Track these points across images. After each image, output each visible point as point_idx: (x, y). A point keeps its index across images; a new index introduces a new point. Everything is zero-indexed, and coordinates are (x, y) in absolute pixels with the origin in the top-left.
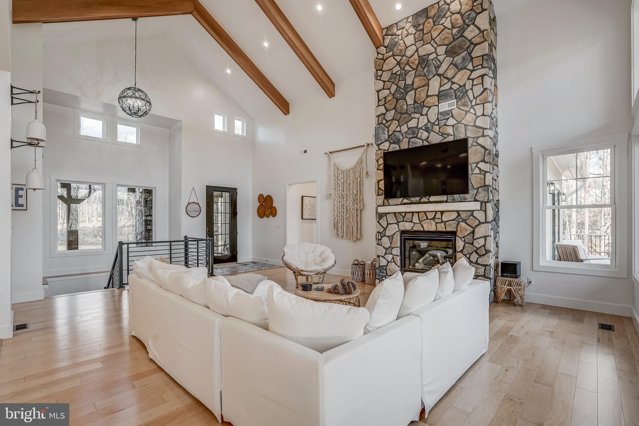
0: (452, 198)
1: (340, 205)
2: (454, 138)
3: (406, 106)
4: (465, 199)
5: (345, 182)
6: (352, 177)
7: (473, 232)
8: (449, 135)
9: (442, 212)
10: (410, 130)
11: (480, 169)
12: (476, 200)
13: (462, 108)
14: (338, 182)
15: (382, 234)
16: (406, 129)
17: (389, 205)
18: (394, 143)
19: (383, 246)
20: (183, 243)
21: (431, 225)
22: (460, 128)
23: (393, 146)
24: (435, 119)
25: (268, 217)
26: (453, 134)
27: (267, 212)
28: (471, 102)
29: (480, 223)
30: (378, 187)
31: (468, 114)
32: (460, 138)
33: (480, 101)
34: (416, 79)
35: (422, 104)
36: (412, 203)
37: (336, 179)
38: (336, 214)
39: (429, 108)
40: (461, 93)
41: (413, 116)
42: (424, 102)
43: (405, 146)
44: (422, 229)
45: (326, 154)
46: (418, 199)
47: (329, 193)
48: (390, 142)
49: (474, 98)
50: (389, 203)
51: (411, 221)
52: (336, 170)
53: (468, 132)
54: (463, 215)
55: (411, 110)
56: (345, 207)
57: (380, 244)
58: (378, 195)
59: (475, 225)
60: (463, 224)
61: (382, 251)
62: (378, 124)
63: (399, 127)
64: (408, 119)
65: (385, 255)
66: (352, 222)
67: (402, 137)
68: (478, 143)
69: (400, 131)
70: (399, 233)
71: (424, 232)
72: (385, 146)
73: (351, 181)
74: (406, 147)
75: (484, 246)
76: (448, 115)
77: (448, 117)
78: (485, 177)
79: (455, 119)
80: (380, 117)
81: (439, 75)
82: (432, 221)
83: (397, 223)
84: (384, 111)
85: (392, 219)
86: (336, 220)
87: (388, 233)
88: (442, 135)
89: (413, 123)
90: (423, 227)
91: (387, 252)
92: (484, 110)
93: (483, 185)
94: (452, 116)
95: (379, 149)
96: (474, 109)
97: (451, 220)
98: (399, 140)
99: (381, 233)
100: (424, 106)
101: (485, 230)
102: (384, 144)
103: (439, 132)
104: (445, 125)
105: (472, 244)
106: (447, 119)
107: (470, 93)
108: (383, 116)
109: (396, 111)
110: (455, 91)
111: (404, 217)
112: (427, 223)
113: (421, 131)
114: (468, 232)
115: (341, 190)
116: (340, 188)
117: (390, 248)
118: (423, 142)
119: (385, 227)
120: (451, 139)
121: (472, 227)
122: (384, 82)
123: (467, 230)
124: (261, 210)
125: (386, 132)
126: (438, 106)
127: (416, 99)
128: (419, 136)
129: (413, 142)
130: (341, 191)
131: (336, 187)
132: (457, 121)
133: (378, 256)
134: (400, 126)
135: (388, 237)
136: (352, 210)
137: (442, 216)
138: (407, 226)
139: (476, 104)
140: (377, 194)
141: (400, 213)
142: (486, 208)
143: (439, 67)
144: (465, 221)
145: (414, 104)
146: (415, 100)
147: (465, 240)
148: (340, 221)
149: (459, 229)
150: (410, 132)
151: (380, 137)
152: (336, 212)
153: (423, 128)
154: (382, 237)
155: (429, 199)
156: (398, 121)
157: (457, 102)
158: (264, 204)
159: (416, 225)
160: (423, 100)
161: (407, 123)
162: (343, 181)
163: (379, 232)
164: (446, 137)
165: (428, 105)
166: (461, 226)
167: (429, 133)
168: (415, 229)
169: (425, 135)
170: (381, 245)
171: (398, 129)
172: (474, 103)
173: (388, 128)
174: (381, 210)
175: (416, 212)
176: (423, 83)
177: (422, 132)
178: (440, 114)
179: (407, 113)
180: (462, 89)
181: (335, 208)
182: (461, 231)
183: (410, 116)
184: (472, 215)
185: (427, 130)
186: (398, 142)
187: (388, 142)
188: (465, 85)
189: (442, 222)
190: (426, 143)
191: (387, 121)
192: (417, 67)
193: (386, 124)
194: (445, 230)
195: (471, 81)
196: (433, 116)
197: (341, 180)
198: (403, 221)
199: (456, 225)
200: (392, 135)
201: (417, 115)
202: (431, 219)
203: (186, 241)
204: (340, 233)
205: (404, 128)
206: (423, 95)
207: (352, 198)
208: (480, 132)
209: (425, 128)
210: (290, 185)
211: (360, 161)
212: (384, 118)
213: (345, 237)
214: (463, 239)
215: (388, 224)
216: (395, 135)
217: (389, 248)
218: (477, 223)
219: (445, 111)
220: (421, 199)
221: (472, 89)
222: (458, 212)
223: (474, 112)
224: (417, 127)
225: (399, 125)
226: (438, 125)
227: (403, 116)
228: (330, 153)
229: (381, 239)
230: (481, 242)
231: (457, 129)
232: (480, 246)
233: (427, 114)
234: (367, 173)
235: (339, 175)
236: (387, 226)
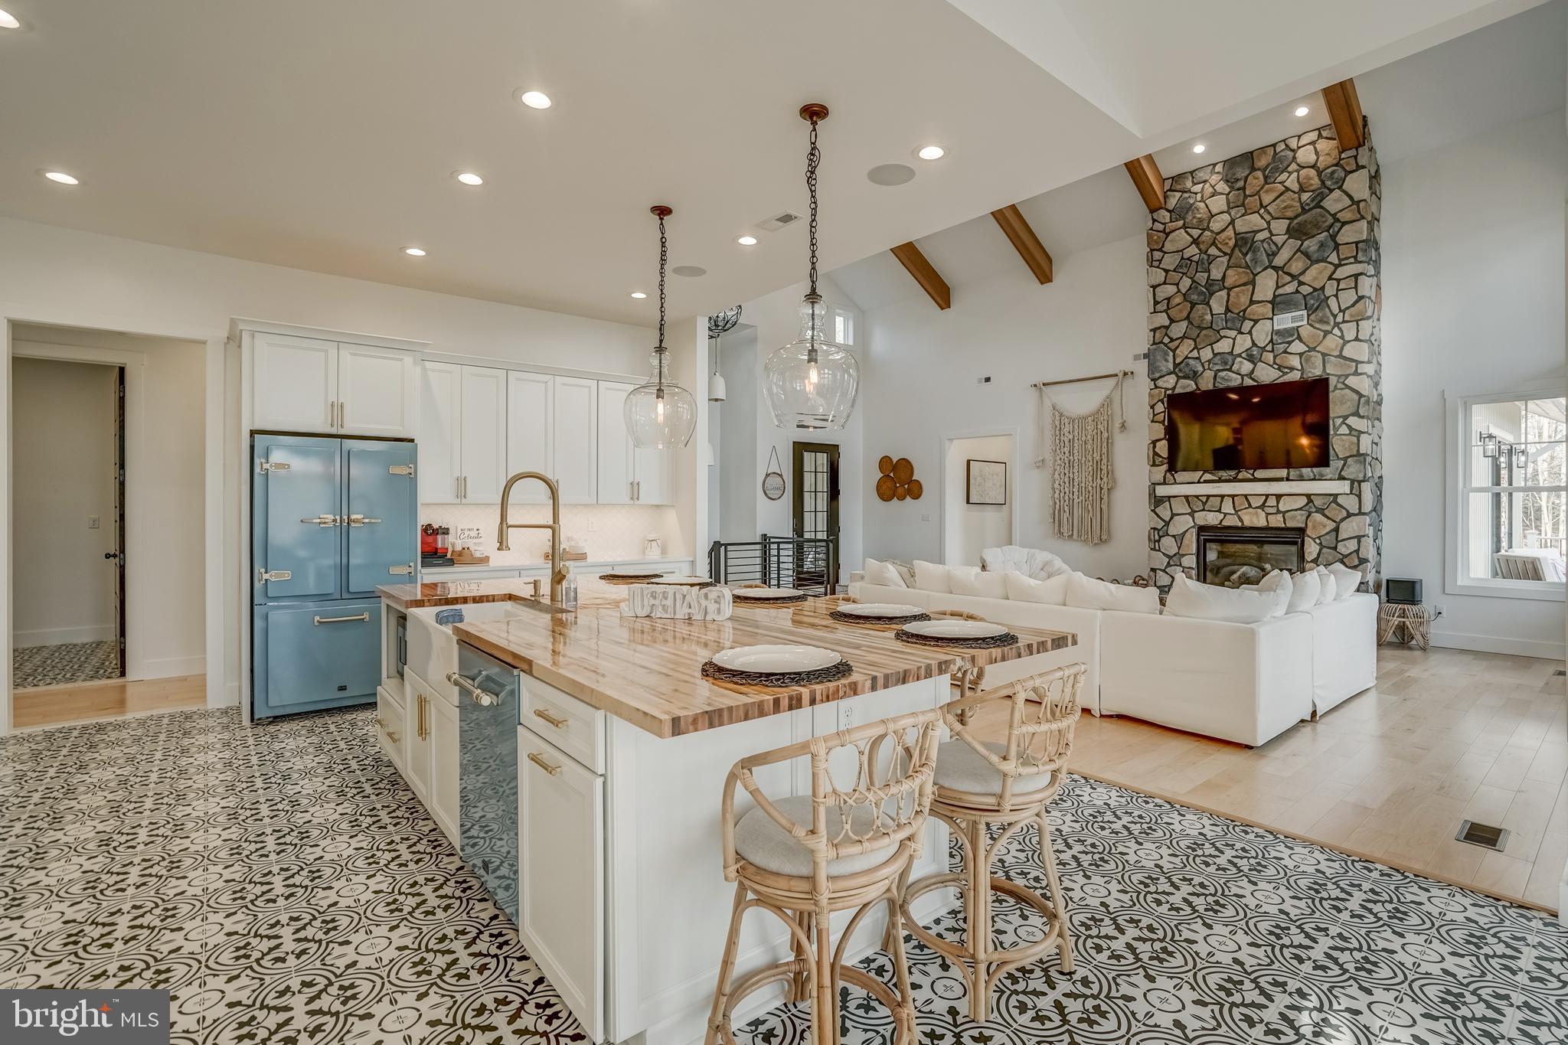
0: (1298, 473)
1: (1067, 480)
2: (1302, 374)
3: (1209, 315)
4: (1322, 475)
5: (1076, 438)
6: (1090, 431)
7: (1337, 530)
8: (1292, 369)
9: (1279, 497)
10: (1218, 357)
11: (1349, 426)
12: (1341, 478)
13: (1317, 326)
14: (1062, 438)
15: (1161, 533)
16: (1210, 355)
17: (1175, 483)
18: (1186, 377)
19: (1162, 552)
20: (758, 547)
21: (1258, 517)
22: (1313, 359)
23: (1183, 382)
24: (1267, 342)
25: (902, 498)
26: (1300, 368)
27: (900, 491)
28: (1335, 316)
29: (1349, 515)
30: (1154, 451)
31: (1329, 336)
32: (1314, 377)
33: (1351, 316)
34: (1230, 272)
35: (1241, 314)
36: (1220, 481)
37: (1058, 432)
38: (1056, 495)
39: (1256, 322)
40: (1317, 300)
41: (1222, 333)
42: (1244, 311)
43: (1207, 383)
44: (1240, 524)
45: (1035, 385)
46: (1233, 473)
47: (1041, 458)
48: (1177, 376)
49: (1340, 311)
50: (1175, 479)
51: (1219, 511)
52: (1058, 418)
53: (1328, 366)
54: (1318, 502)
55: (1220, 324)
56: (1076, 484)
57: (1157, 548)
58: (1154, 465)
59: (1340, 517)
60: (1318, 517)
61: (1160, 561)
62: (1154, 343)
63: (1196, 351)
64: (1213, 339)
65: (1166, 567)
66: (1091, 510)
67: (1201, 369)
68: (1346, 385)
69: (1198, 358)
70: (1194, 531)
71: (1243, 528)
72: (1167, 381)
73: (1089, 437)
74: (1211, 387)
75: (1357, 551)
76: (1293, 335)
77: (1291, 339)
78: (1359, 441)
79: (1304, 343)
80: (1158, 332)
81: (1276, 269)
82: (1259, 511)
83: (1192, 514)
84: (1167, 322)
85: (1180, 507)
86: (1057, 506)
87: (1172, 530)
88: (1279, 369)
89: (1223, 346)
90: (1241, 520)
91: (1171, 563)
92: (1358, 331)
93: (1355, 453)
94: (1299, 338)
95: (1156, 387)
96: (1340, 329)
97: (1296, 510)
98: (1195, 373)
99: (1159, 530)
100: (1245, 318)
101: (1358, 527)
102: (1165, 378)
103: (1275, 363)
104: (1285, 352)
105: (1335, 548)
106: (1290, 343)
107: (1332, 302)
108: (1164, 330)
109: (1190, 323)
110: (1304, 296)
111: (1204, 504)
112: (1250, 513)
113: (1239, 359)
114: (1328, 529)
115: (1067, 452)
116: (1066, 450)
117: (1178, 556)
118: (1243, 380)
119: (1167, 519)
120: (1295, 376)
121: (1335, 522)
122: (1166, 271)
123: (1325, 526)
124: (885, 487)
125: (1170, 358)
126: (1272, 319)
127: (1230, 306)
128: (1235, 367)
129: (1223, 378)
130: (1067, 454)
131: (1058, 447)
132: (1308, 346)
133: (1153, 570)
134: (1198, 350)
135: (1174, 536)
136: (1090, 489)
137: (1278, 503)
138: (1212, 519)
139: (1344, 322)
140: (1151, 463)
141: (1197, 497)
142: (1360, 491)
143: (1274, 254)
144: (1321, 511)
145: (1226, 314)
146: (1227, 307)
147: (1321, 543)
148: (1066, 508)
149: (1310, 524)
150: (1217, 360)
151: (1158, 367)
152: (1057, 492)
153: (1244, 355)
154: (1160, 537)
155: (1253, 475)
156: (1195, 340)
157: (1309, 316)
158: (892, 475)
159: (1228, 517)
160: (1242, 308)
161: (1211, 345)
162: (1071, 437)
163: (1155, 529)
164: (1287, 373)
165: (1252, 317)
166: (1315, 520)
167: (1255, 365)
168: (1225, 523)
169: (1247, 367)
170: (1159, 550)
171: (1195, 354)
172: (1339, 319)
173: (1174, 351)
174: (1161, 491)
175: (1228, 496)
176: (1245, 280)
177: (1240, 362)
178: (1276, 334)
179: (1211, 327)
180: (1319, 295)
181: (1056, 486)
182: (1314, 527)
183: (1218, 332)
184: (1335, 501)
185: (1251, 358)
186: (1195, 376)
187: (1173, 376)
188: (1323, 288)
189: (1279, 512)
190: (1248, 382)
191: (1172, 340)
192: (1233, 250)
193: (1170, 345)
194: (1283, 525)
195: (1335, 283)
196: (1263, 336)
197: (1067, 434)
198: (1203, 510)
199: (1304, 518)
200: (1183, 365)
201: (1233, 333)
202: (1256, 508)
203: (765, 541)
204: (1065, 529)
205: (1206, 354)
206: (1244, 300)
207: (1090, 468)
208: (1349, 367)
209: (1247, 355)
210: (951, 440)
211: (1108, 401)
212: (1166, 334)
213: (1075, 536)
214: (1318, 541)
215: (1173, 515)
216: (1188, 364)
217: (1175, 555)
218: (1345, 514)
219: (1285, 329)
220: (1237, 474)
221: (1336, 296)
222: (1308, 496)
223: (1339, 334)
224: (1231, 353)
225: (1196, 347)
226: (1273, 351)
227: (1204, 332)
228: (1044, 384)
229: (1159, 541)
230: (1352, 545)
231: (1307, 360)
232: (1349, 552)
233: (1250, 333)
234: (1123, 426)
235: (1063, 427)
236: (1171, 518)
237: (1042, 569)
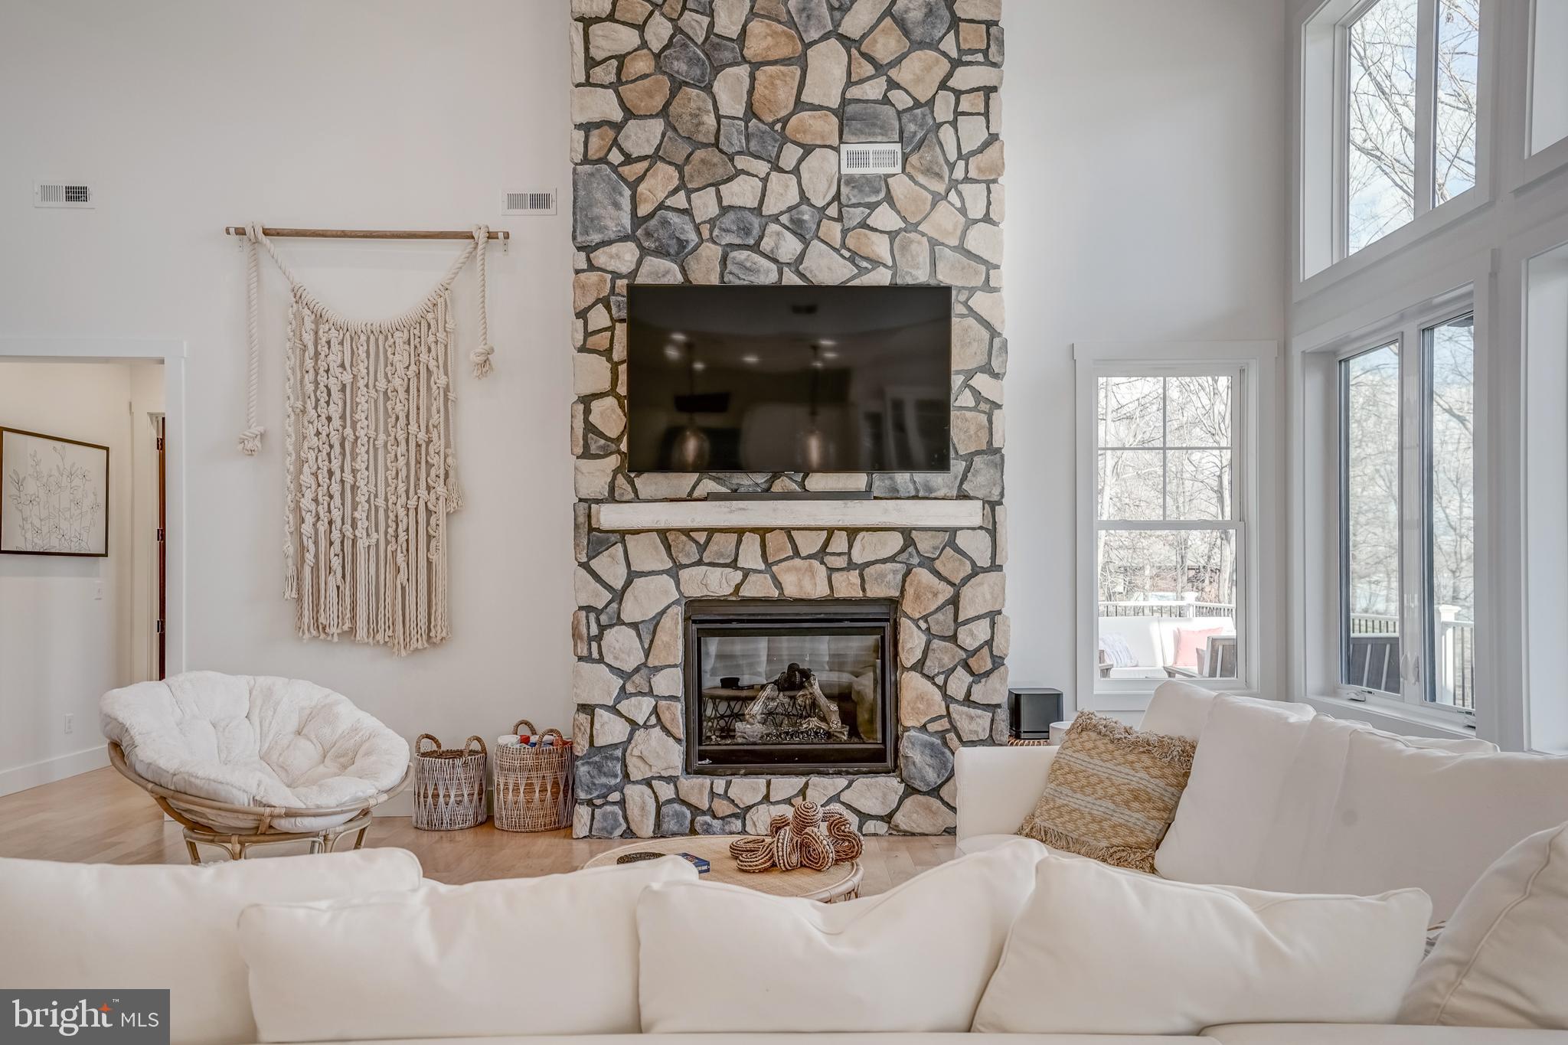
0: (888, 482)
1: (336, 488)
2: (894, 276)
3: (712, 115)
4: (929, 489)
5: (361, 383)
6: (400, 367)
7: (955, 601)
8: (876, 263)
9: (852, 532)
10: (731, 215)
11: (976, 393)
12: (963, 496)
13: (921, 179)
14: (322, 379)
15: (604, 619)
16: (713, 210)
17: (637, 499)
18: (661, 252)
19: (608, 665)
21: (813, 577)
22: (914, 246)
23: (653, 263)
24: (829, 198)
26: (890, 263)
28: (952, 167)
29: (976, 571)
30: (586, 421)
31: (942, 206)
32: (913, 283)
33: (980, 170)
34: (757, 26)
35: (778, 127)
36: (735, 495)
37: (309, 364)
38: (307, 528)
39: (808, 150)
40: (921, 126)
41: (741, 162)
42: (785, 121)
43: (708, 271)
44: (776, 594)
45: (240, 232)
46: (761, 479)
47: (260, 430)
48: (640, 246)
49: (960, 156)
50: (635, 491)
51: (733, 564)
52: (309, 324)
53: (940, 266)
54: (925, 544)
55: (735, 141)
56: (361, 499)
57: (595, 655)
58: (586, 454)
59: (962, 575)
60: (923, 575)
61: (601, 685)
62: (586, 160)
63: (682, 194)
64: (720, 173)
65: (618, 700)
66: (403, 566)
67: (693, 237)
68: (970, 309)
69: (687, 212)
70: (678, 611)
71: (782, 601)
72: (618, 256)
73: (397, 382)
74: (715, 280)
75: (989, 643)
76: (877, 192)
77: (873, 199)
78: (990, 422)
79: (898, 213)
80: (595, 134)
81: (846, 43)
82: (816, 563)
83: (674, 572)
84: (617, 115)
85: (648, 555)
86: (310, 557)
87: (632, 611)
88: (851, 260)
89: (741, 192)
90: (778, 584)
91: (630, 688)
92: (989, 203)
93: (984, 447)
94: (889, 199)
95: (592, 267)
96: (960, 194)
97: (884, 561)
98: (682, 244)
99: (599, 612)
100: (785, 139)
101: (992, 594)
102: (614, 249)
103: (844, 245)
104: (864, 225)
105: (953, 639)
106: (872, 207)
107: (947, 134)
108: (611, 134)
109: (670, 125)
110: (899, 113)
111: (702, 548)
112: (797, 569)
113: (773, 227)
114: (941, 600)
115: (336, 417)
116: (335, 411)
117: (644, 671)
118: (781, 273)
119: (618, 585)
120: (881, 277)
121: (952, 584)
123: (935, 595)
125: (626, 203)
126: (837, 150)
127: (756, 105)
128: (766, 245)
129: (741, 265)
130: (337, 422)
131: (310, 405)
132: (904, 219)
133: (587, 709)
134: (689, 192)
135: (634, 626)
136: (402, 513)
137: (850, 547)
138: (717, 583)
139: (967, 179)
140: (579, 450)
141: (687, 532)
142: (995, 523)
143: (842, 9)
144: (928, 563)
145: (746, 120)
146: (750, 105)
147: (928, 629)
148: (336, 563)
149: (910, 591)
150: (728, 220)
151: (599, 218)
152: (309, 519)
153: (784, 219)
154: (602, 628)
155: (802, 485)
156: (680, 169)
157: (905, 158)
159: (752, 577)
160: (783, 113)
161: (716, 185)
162: (347, 378)
163: (589, 609)
164: (867, 271)
165: (800, 138)
166: (919, 582)
167: (807, 244)
168: (747, 592)
169: (790, 247)
170: (601, 660)
171: (680, 200)
172: (959, 173)
173: (634, 186)
174: (610, 517)
175: (754, 530)
176: (786, 52)
177: (778, 234)
178: (848, 183)
179: (716, 145)
180: (924, 116)
181: (306, 503)
182: (918, 597)
183: (732, 160)
184: (952, 543)
185: (797, 229)
186: (680, 252)
187: (631, 245)
188: (931, 102)
189: (851, 565)
190: (791, 279)
191: (629, 159)
193: (626, 170)
194: (861, 594)
195: (952, 97)
196: (822, 186)
197: (335, 370)
198: (700, 562)
199: (899, 577)
200: (653, 222)
201: (762, 167)
202: (810, 557)
204: (330, 615)
205: (705, 205)
206: (785, 96)
207: (402, 461)
208: (976, 273)
209: (792, 220)
211: (440, 303)
212: (615, 142)
213: (362, 632)
214: (924, 626)
215: (632, 576)
216: (665, 223)
217: (637, 670)
218: (968, 569)
219: (864, 176)
220: (771, 482)
221: (954, 123)
222: (906, 532)
223: (958, 205)
224: (758, 211)
225: (682, 186)
226: (840, 219)
227: (700, 154)
228: (267, 232)
229: (599, 638)
230: (980, 632)
231: (904, 248)
232: (976, 644)
233: (796, 171)
234: (485, 364)
235: (323, 350)
236: (628, 583)
237: (299, 733)
